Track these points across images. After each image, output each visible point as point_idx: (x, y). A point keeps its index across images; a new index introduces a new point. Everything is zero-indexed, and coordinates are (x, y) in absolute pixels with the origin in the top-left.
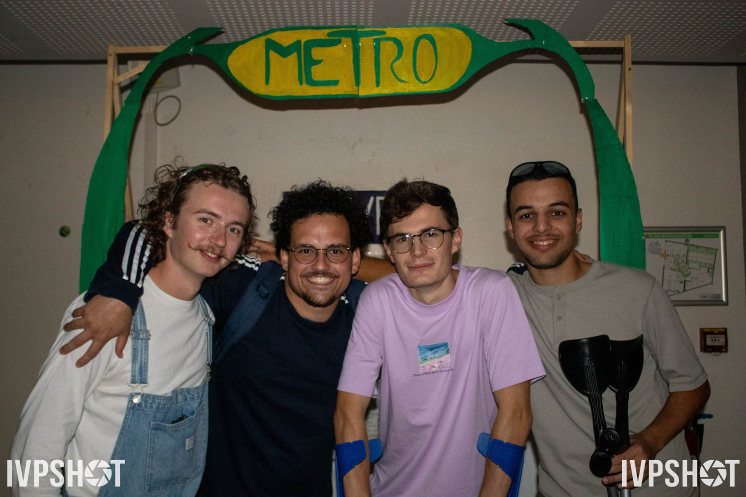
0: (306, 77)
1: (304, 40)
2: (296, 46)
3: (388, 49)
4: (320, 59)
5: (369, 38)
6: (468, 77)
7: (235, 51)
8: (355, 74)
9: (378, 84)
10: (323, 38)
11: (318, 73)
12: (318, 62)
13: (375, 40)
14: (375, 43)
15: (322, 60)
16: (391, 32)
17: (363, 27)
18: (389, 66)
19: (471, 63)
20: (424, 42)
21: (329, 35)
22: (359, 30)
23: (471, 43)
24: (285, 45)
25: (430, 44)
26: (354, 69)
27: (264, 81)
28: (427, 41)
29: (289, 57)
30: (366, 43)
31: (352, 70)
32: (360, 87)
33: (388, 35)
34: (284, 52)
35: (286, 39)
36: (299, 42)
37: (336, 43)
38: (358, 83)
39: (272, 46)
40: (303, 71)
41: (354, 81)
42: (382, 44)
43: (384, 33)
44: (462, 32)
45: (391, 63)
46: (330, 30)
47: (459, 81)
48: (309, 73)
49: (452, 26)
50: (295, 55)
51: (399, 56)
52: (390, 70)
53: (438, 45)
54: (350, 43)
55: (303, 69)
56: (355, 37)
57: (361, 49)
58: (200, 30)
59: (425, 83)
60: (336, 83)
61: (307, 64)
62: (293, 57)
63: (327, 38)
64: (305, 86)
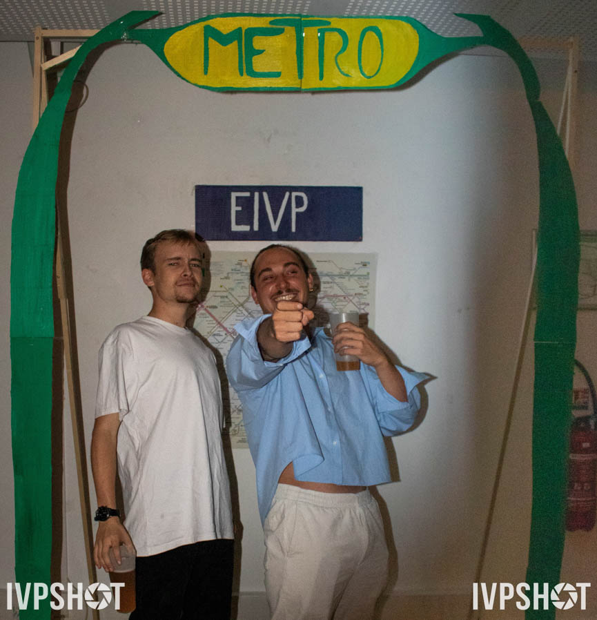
0: (246, 67)
1: (246, 28)
2: (236, 34)
3: (333, 40)
4: (261, 49)
5: (314, 28)
6: (414, 73)
7: (171, 37)
8: (298, 66)
9: (321, 77)
10: (264, 26)
11: (259, 64)
12: (260, 52)
13: (319, 31)
14: (319, 34)
15: (264, 51)
16: (335, 23)
17: (307, 16)
18: (333, 58)
19: (418, 58)
20: (371, 35)
21: (271, 23)
22: (303, 19)
23: (418, 38)
24: (225, 33)
25: (377, 37)
26: (298, 60)
27: (203, 71)
28: (374, 34)
29: (229, 46)
30: (310, 34)
31: (296, 61)
32: (303, 79)
33: (333, 25)
34: (223, 39)
35: (225, 25)
36: (240, 29)
37: (279, 32)
38: (301, 75)
39: (210, 33)
40: (244, 62)
41: (297, 74)
42: (327, 34)
43: (329, 23)
44: (410, 26)
45: (334, 55)
46: (272, 19)
47: (405, 77)
48: (249, 64)
49: (399, 18)
50: (235, 43)
51: (344, 49)
52: (334, 64)
53: (384, 38)
54: (294, 33)
55: (244, 59)
56: (299, 26)
57: (305, 39)
58: (133, 13)
59: (369, 77)
60: (278, 75)
61: (248, 54)
62: (233, 46)
63: (269, 26)
64: (245, 77)
